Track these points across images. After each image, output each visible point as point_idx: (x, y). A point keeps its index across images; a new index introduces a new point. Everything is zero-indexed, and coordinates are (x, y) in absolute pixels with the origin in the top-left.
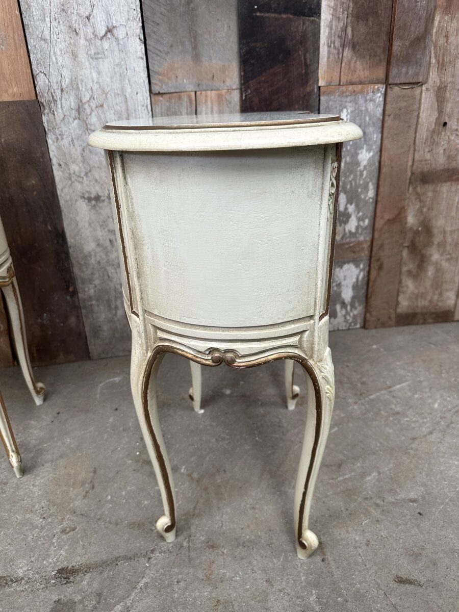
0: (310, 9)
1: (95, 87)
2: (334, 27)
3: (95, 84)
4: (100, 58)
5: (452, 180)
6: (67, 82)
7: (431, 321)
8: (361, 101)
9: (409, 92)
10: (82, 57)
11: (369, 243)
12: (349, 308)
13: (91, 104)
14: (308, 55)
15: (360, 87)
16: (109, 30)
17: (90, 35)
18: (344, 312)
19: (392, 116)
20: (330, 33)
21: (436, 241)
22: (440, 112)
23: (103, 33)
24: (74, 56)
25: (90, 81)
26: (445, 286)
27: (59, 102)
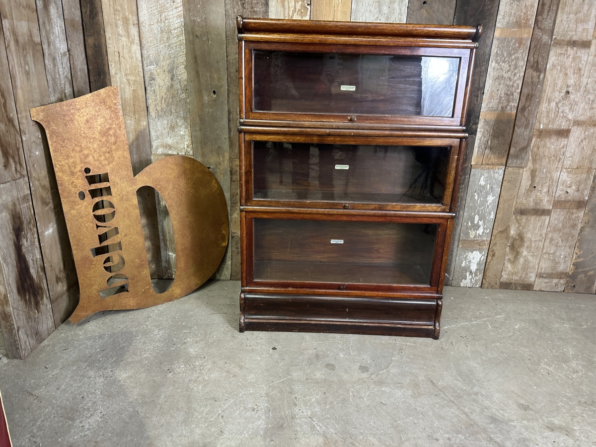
0: (472, 132)
2: (482, 140)
5: (536, 215)
7: (520, 288)
8: (492, 173)
9: (517, 171)
11: (489, 242)
12: (473, 275)
14: (468, 151)
15: (492, 166)
18: (471, 277)
19: (507, 181)
20: (480, 142)
21: (526, 245)
22: (533, 180)
26: (529, 270)
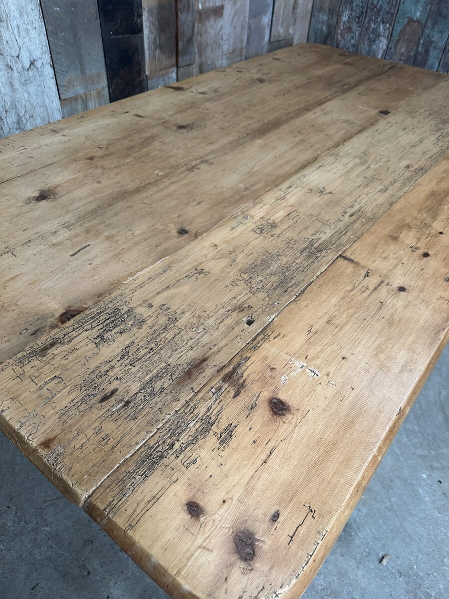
1: (27, 103)
2: (150, 38)
3: (27, 102)
4: (28, 83)
6: (8, 105)
9: (187, 70)
10: (17, 84)
13: (26, 116)
15: (165, 71)
16: (32, 63)
17: (20, 69)
23: (28, 65)
24: (11, 85)
25: (24, 100)
27: (5, 120)
